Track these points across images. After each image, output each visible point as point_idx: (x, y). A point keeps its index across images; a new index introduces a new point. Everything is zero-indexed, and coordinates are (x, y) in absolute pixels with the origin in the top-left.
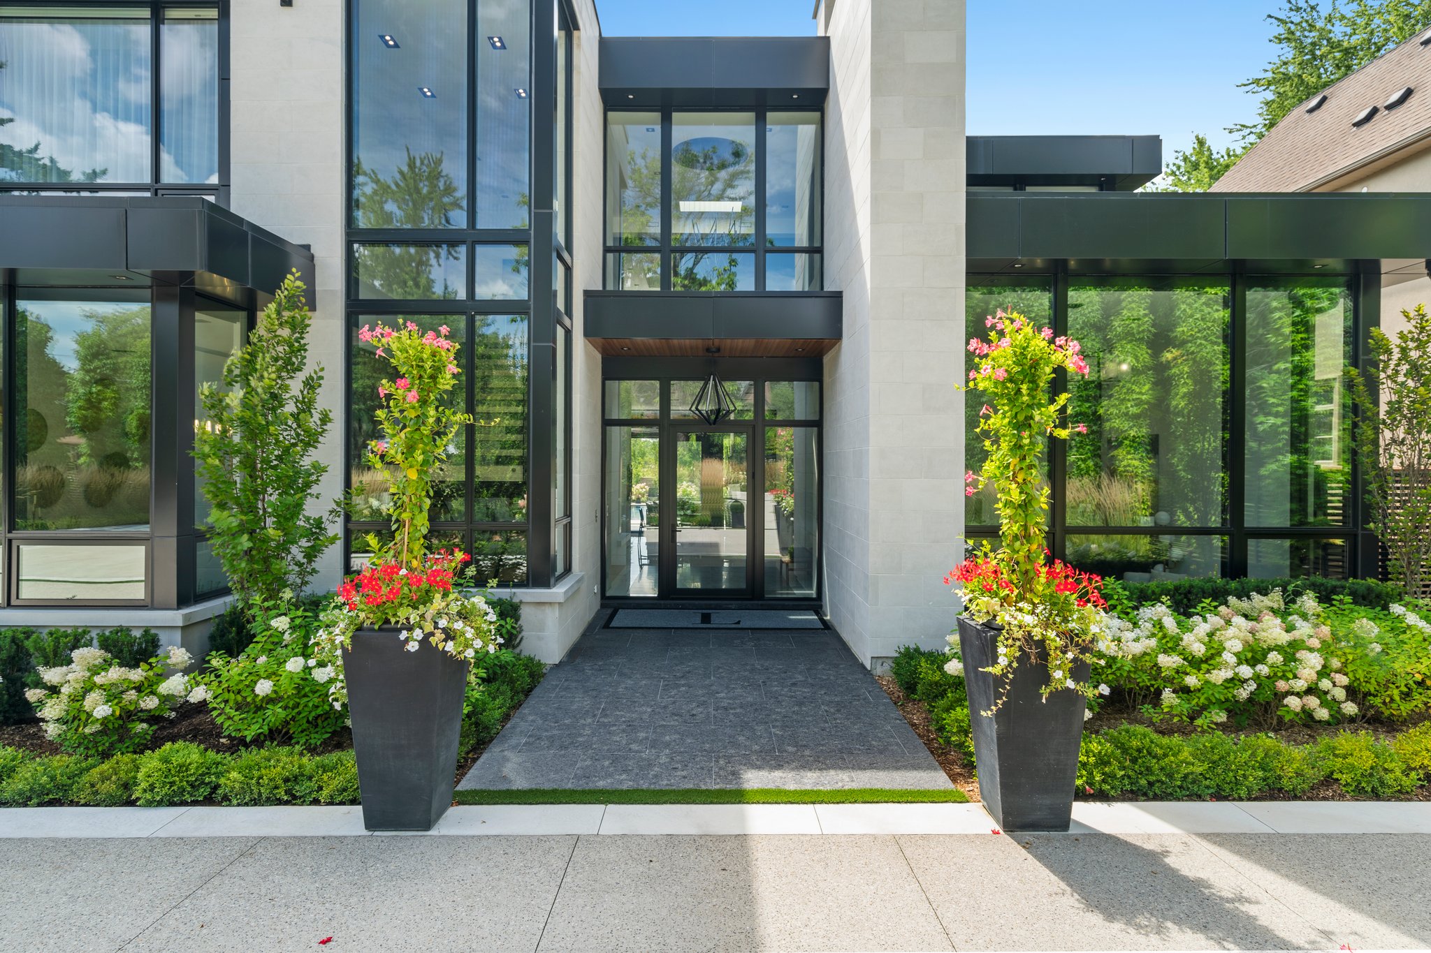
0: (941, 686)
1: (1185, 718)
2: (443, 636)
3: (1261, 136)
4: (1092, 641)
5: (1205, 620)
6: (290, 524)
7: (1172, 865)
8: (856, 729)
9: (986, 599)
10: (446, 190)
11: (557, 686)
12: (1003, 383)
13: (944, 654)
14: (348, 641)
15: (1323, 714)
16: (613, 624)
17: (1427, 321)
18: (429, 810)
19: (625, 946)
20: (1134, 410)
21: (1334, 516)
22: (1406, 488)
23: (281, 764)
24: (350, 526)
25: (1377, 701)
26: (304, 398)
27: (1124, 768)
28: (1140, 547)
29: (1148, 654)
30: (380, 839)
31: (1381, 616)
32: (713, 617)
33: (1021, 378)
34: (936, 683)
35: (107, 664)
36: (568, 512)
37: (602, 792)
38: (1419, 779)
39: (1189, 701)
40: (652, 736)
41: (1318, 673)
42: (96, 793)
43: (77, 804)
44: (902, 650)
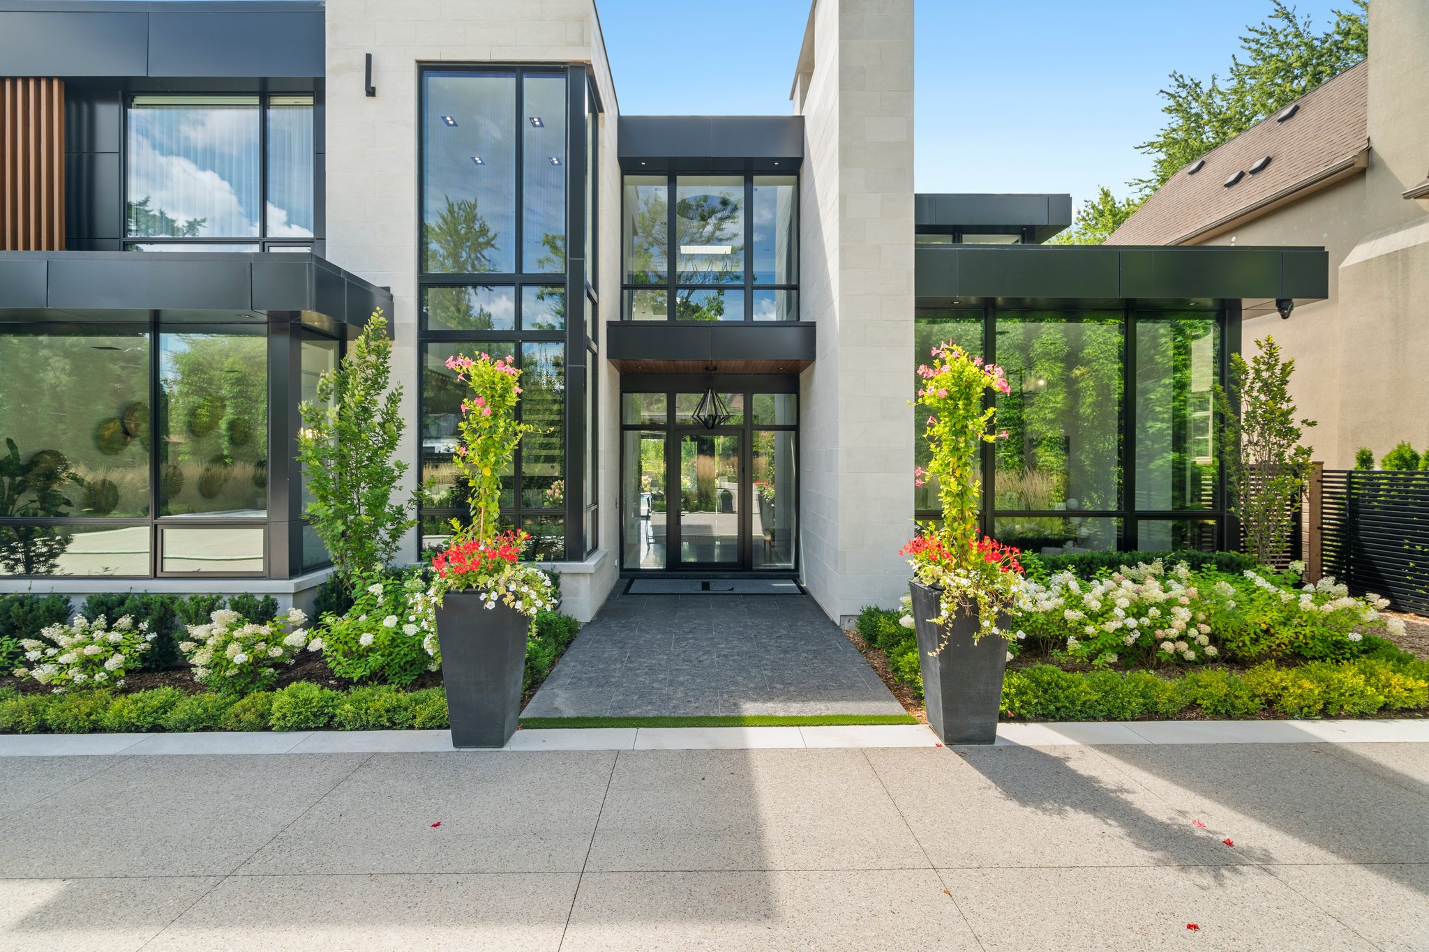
0: (896, 637)
1: (1085, 659)
2: (513, 597)
3: (1155, 189)
4: (1012, 598)
5: (1101, 583)
6: (379, 510)
7: (1072, 767)
8: (830, 671)
9: (932, 567)
10: (481, 231)
11: (590, 639)
12: (945, 399)
13: (898, 613)
14: (441, 601)
15: (1191, 655)
16: (631, 591)
17: (1274, 349)
18: (503, 732)
19: (662, 827)
20: (1050, 416)
21: (1206, 502)
22: (1259, 479)
23: (383, 698)
24: (422, 512)
25: (1233, 646)
26: (388, 411)
27: (1038, 697)
28: (1055, 527)
29: (1057, 610)
30: (465, 754)
31: (1239, 580)
32: (711, 585)
33: (959, 396)
34: (893, 635)
35: (240, 623)
36: (595, 501)
37: (634, 719)
38: (1262, 704)
39: (1089, 647)
40: (669, 677)
41: (1187, 623)
42: (240, 721)
43: (225, 730)
44: (865, 610)
